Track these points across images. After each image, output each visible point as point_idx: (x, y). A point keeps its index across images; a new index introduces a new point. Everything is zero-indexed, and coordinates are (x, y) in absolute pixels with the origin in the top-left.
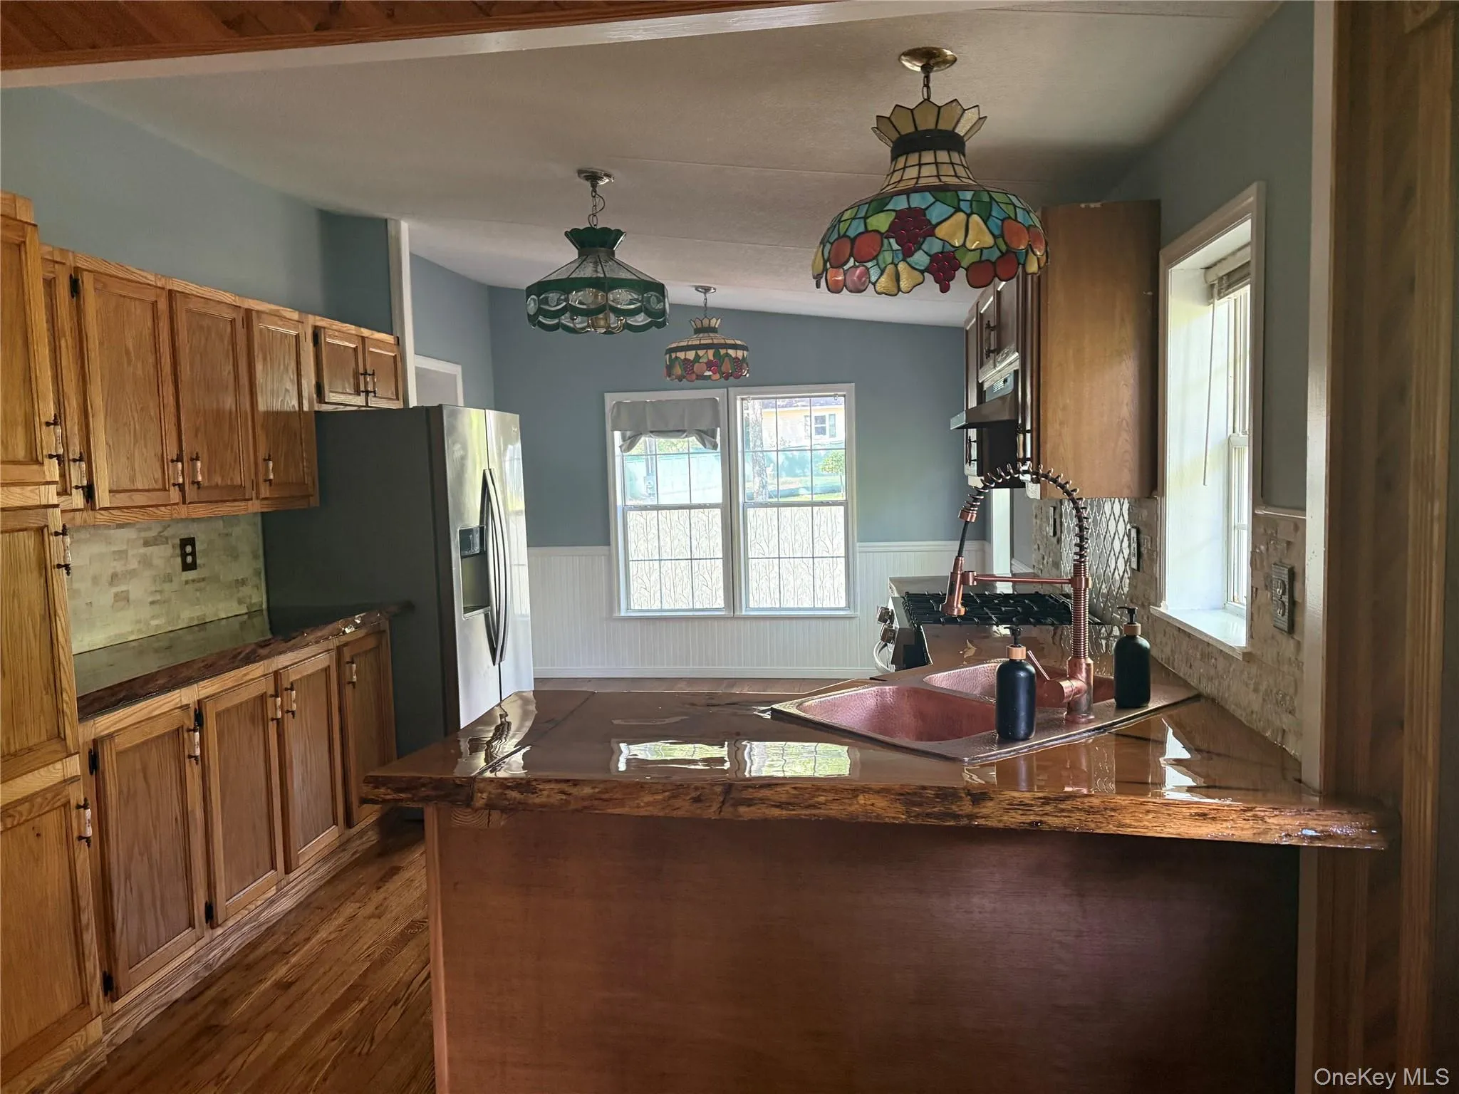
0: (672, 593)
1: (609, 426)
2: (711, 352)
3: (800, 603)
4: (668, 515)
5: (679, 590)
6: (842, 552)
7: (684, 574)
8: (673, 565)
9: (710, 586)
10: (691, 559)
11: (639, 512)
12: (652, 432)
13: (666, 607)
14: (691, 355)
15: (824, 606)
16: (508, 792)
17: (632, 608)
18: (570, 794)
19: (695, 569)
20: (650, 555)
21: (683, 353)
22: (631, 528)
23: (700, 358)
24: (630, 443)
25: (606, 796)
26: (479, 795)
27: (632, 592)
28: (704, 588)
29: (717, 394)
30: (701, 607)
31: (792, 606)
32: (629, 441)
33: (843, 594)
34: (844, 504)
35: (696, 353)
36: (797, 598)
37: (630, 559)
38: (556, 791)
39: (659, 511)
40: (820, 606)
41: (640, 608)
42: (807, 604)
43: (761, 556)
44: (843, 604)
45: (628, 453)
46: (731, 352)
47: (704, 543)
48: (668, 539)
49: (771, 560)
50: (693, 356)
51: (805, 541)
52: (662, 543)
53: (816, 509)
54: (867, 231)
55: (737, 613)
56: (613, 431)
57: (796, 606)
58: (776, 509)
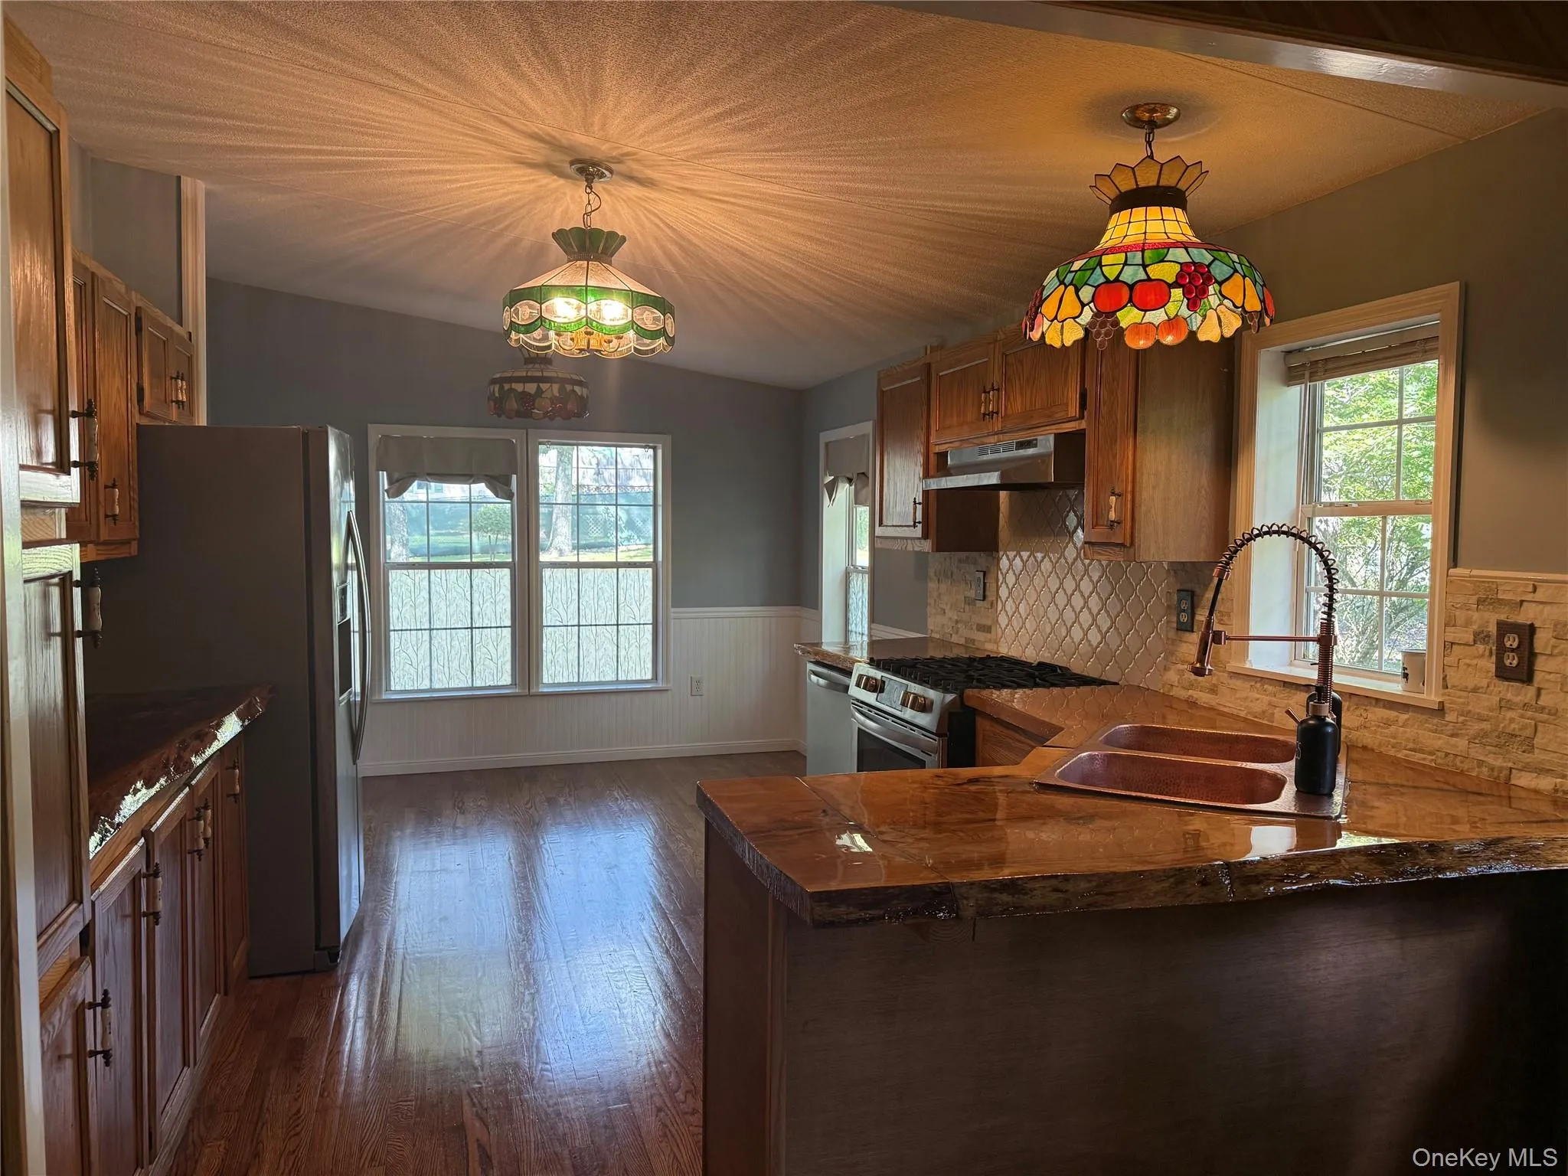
0: (446, 669)
1: (372, 466)
2: (556, 387)
3: (601, 675)
4: (443, 575)
5: (455, 664)
6: (649, 618)
7: (462, 644)
8: (449, 637)
9: (495, 660)
10: (472, 628)
11: (405, 572)
12: (429, 474)
13: (437, 686)
14: (531, 388)
15: (629, 679)
16: (996, 895)
17: (393, 689)
18: (1066, 891)
19: (477, 639)
20: (418, 623)
21: (521, 385)
22: (394, 590)
23: (543, 392)
24: (399, 487)
25: (1107, 890)
26: (965, 902)
27: (393, 669)
28: (487, 662)
29: (515, 436)
30: (483, 685)
31: (593, 680)
32: (397, 484)
33: (649, 665)
34: (653, 565)
35: (539, 386)
36: (598, 670)
37: (392, 628)
38: (1048, 889)
39: (432, 571)
40: (624, 678)
41: (403, 689)
42: (611, 677)
43: (558, 624)
44: (649, 676)
45: (397, 499)
46: (577, 389)
47: (488, 609)
48: (443, 605)
49: (569, 628)
50: (535, 389)
51: (609, 607)
52: (434, 609)
53: (622, 570)
54: (1149, 279)
55: (533, 691)
56: (378, 470)
57: (597, 680)
58: (576, 570)
